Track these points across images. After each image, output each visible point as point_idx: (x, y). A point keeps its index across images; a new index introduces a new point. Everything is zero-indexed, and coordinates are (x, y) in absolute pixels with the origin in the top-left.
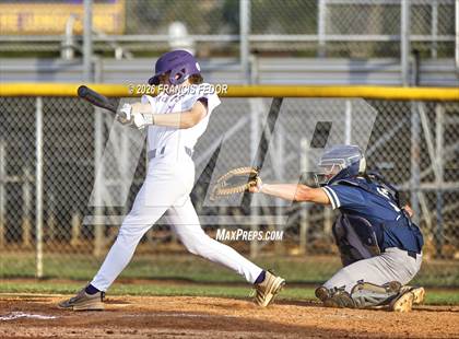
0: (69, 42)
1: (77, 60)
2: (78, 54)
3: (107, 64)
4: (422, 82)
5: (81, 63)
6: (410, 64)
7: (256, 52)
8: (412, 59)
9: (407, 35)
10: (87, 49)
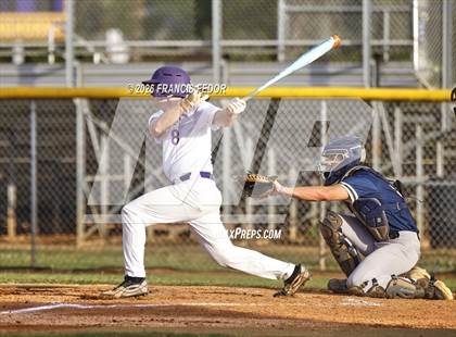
0: (52, 48)
1: (58, 65)
2: (60, 60)
3: (87, 69)
4: (382, 83)
5: (64, 68)
6: (371, 67)
7: (226, 57)
8: (373, 63)
9: (369, 39)
10: (68, 55)
